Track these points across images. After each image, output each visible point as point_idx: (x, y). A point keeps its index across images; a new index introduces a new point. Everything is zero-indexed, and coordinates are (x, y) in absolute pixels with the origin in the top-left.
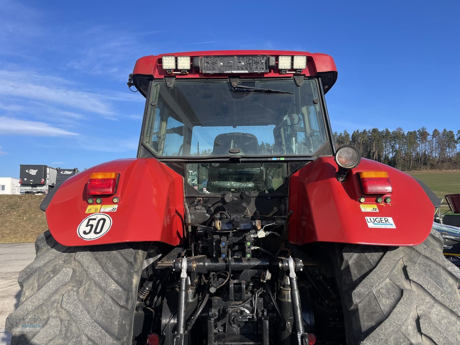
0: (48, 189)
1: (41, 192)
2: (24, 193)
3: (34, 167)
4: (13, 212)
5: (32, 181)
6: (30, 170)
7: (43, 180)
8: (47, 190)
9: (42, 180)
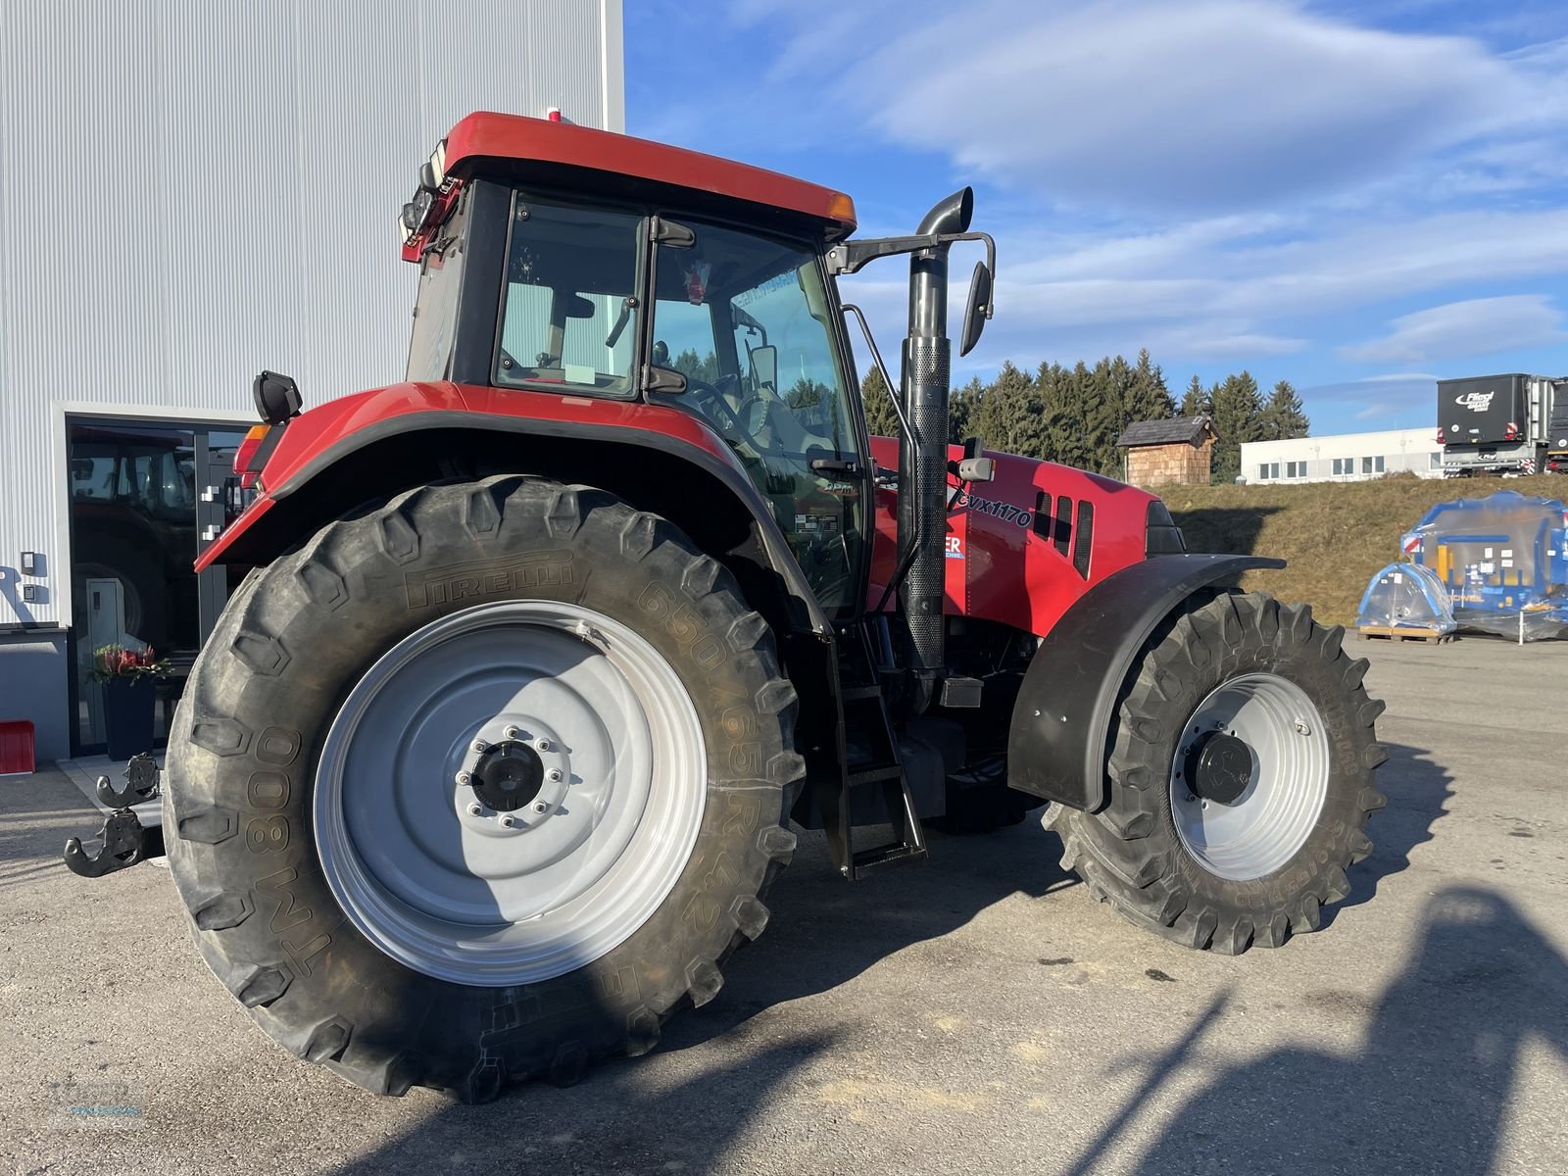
0: (1534, 456)
1: (1513, 470)
2: (1457, 473)
3: (1481, 385)
4: (1374, 535)
5: (1476, 431)
6: (1470, 396)
7: (1513, 425)
8: (1531, 462)
9: (1511, 428)
